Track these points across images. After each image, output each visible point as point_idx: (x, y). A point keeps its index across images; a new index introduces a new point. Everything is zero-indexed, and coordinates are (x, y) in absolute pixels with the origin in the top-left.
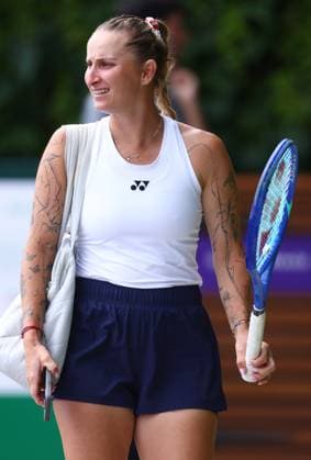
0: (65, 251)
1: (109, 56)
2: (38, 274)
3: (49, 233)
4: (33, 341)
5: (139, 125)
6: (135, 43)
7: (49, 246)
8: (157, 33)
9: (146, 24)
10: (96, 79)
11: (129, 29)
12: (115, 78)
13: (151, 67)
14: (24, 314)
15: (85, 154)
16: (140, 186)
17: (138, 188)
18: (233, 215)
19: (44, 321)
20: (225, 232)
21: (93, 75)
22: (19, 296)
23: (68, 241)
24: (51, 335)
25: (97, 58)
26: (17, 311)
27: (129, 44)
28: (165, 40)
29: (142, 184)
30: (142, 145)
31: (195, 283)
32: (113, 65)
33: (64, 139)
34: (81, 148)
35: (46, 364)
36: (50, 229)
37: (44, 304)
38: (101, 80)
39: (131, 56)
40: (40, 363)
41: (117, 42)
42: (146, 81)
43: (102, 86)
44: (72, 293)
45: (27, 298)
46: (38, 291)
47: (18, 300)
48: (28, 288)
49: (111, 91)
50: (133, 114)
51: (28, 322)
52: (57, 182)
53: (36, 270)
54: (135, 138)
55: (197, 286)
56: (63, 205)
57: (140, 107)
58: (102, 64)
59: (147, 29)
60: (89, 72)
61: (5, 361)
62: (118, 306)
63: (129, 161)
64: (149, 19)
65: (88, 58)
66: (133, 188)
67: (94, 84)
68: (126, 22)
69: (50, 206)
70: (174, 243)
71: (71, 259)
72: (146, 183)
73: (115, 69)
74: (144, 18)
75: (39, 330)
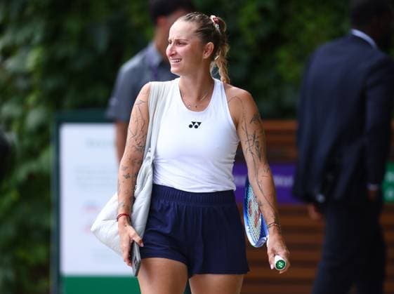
0: (147, 164)
1: (183, 38)
2: (128, 179)
3: (137, 152)
4: (124, 223)
5: (198, 85)
6: (201, 31)
7: (137, 161)
8: (216, 26)
9: (210, 20)
10: (173, 53)
11: (198, 21)
12: (186, 53)
13: (210, 48)
14: (119, 205)
15: (162, 102)
16: (195, 125)
17: (193, 127)
18: (257, 142)
19: (132, 211)
20: (252, 153)
21: (171, 50)
22: (116, 194)
23: (149, 158)
24: (135, 220)
25: (176, 38)
26: (114, 203)
27: (197, 31)
28: (221, 31)
29: (196, 124)
30: (199, 98)
31: (230, 188)
32: (185, 44)
33: (149, 91)
34: (160, 98)
35: (134, 239)
36: (138, 150)
37: (132, 199)
38: (176, 53)
39: (197, 39)
40: (130, 238)
41: (190, 29)
42: (206, 56)
43: (177, 57)
44: (150, 192)
45: (121, 194)
46: (128, 190)
47: (115, 196)
48: (122, 189)
49: (183, 60)
50: (195, 77)
51: (121, 211)
52: (142, 118)
53: (127, 177)
54: (195, 94)
55: (232, 190)
56: (146, 134)
57: (200, 73)
58: (178, 43)
59: (209, 23)
60: (169, 47)
61: (105, 236)
62: (179, 204)
63: (189, 109)
64: (213, 17)
65: (169, 38)
66: (191, 126)
67: (172, 55)
68: (197, 17)
69: (138, 135)
70: (217, 163)
71: (150, 170)
72: (199, 123)
73: (187, 47)
74: (210, 16)
75: (128, 216)
